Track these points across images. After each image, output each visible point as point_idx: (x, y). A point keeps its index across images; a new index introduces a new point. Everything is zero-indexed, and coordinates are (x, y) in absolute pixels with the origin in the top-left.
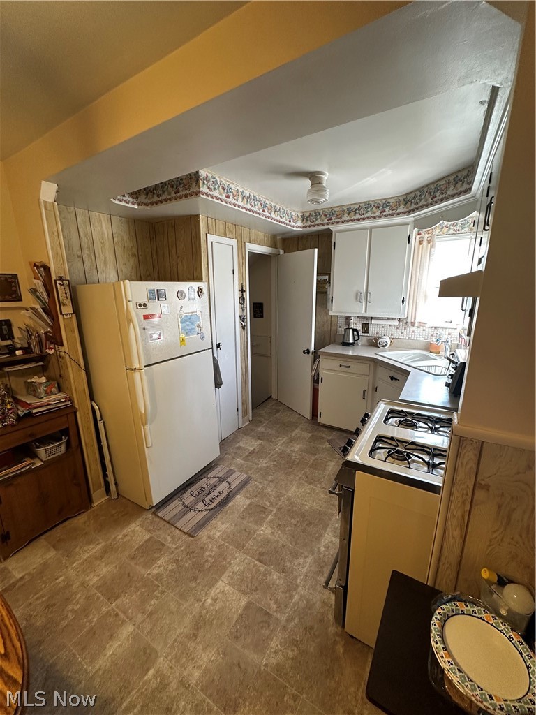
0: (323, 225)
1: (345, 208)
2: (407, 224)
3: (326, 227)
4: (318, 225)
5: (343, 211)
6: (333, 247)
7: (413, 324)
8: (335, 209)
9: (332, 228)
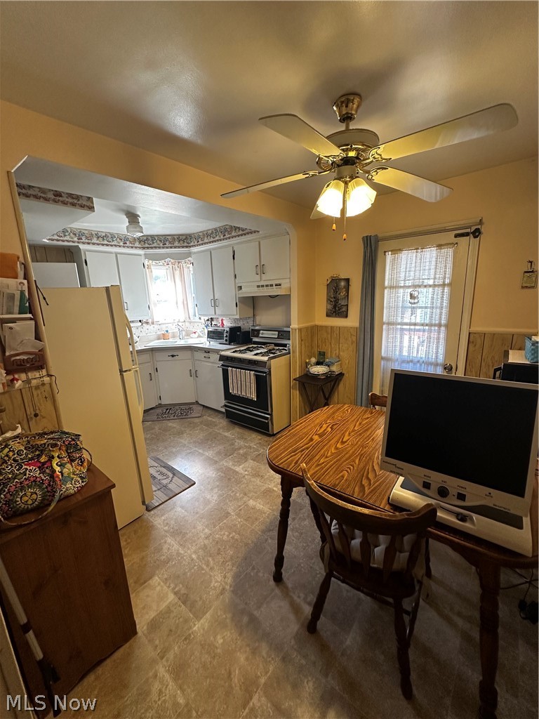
0: (73, 242)
1: (93, 233)
2: (140, 255)
3: (76, 244)
4: (67, 241)
5: (92, 235)
6: (84, 264)
7: (153, 323)
8: (84, 231)
9: (81, 246)
